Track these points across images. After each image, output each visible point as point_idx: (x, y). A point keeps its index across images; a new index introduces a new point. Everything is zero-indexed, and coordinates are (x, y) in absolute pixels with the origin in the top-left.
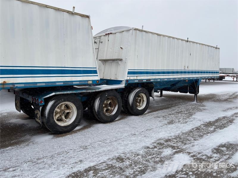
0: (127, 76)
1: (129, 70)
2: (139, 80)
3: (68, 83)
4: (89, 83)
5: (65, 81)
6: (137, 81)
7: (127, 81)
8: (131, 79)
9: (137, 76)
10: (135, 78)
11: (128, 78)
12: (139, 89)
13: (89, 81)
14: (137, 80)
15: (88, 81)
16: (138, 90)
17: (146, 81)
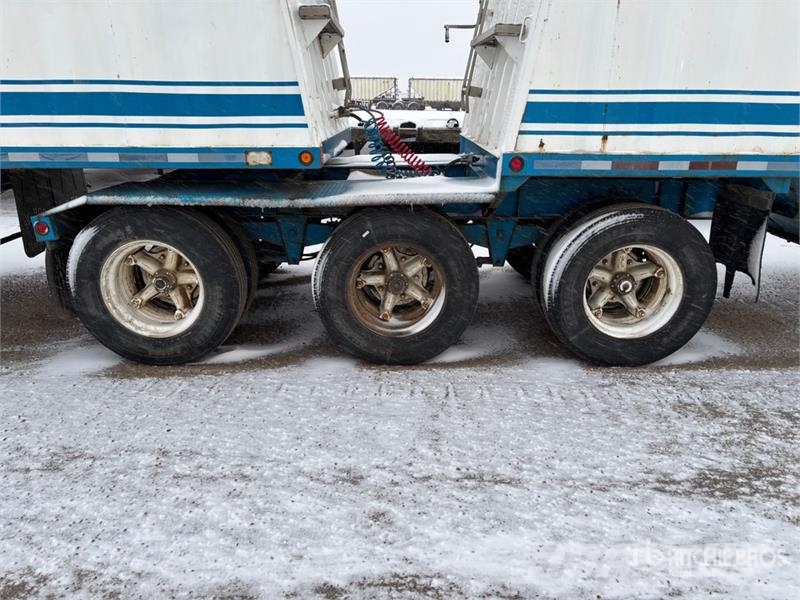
0: (521, 133)
1: (531, 92)
2: (619, 160)
3: (143, 158)
4: (251, 163)
5: (126, 145)
6: (606, 166)
7: (516, 161)
8: (547, 149)
9: (605, 136)
10: (593, 145)
11: (530, 145)
12: (623, 218)
13: (252, 154)
14: (604, 157)
15: (247, 151)
16: (611, 222)
17: (692, 166)
